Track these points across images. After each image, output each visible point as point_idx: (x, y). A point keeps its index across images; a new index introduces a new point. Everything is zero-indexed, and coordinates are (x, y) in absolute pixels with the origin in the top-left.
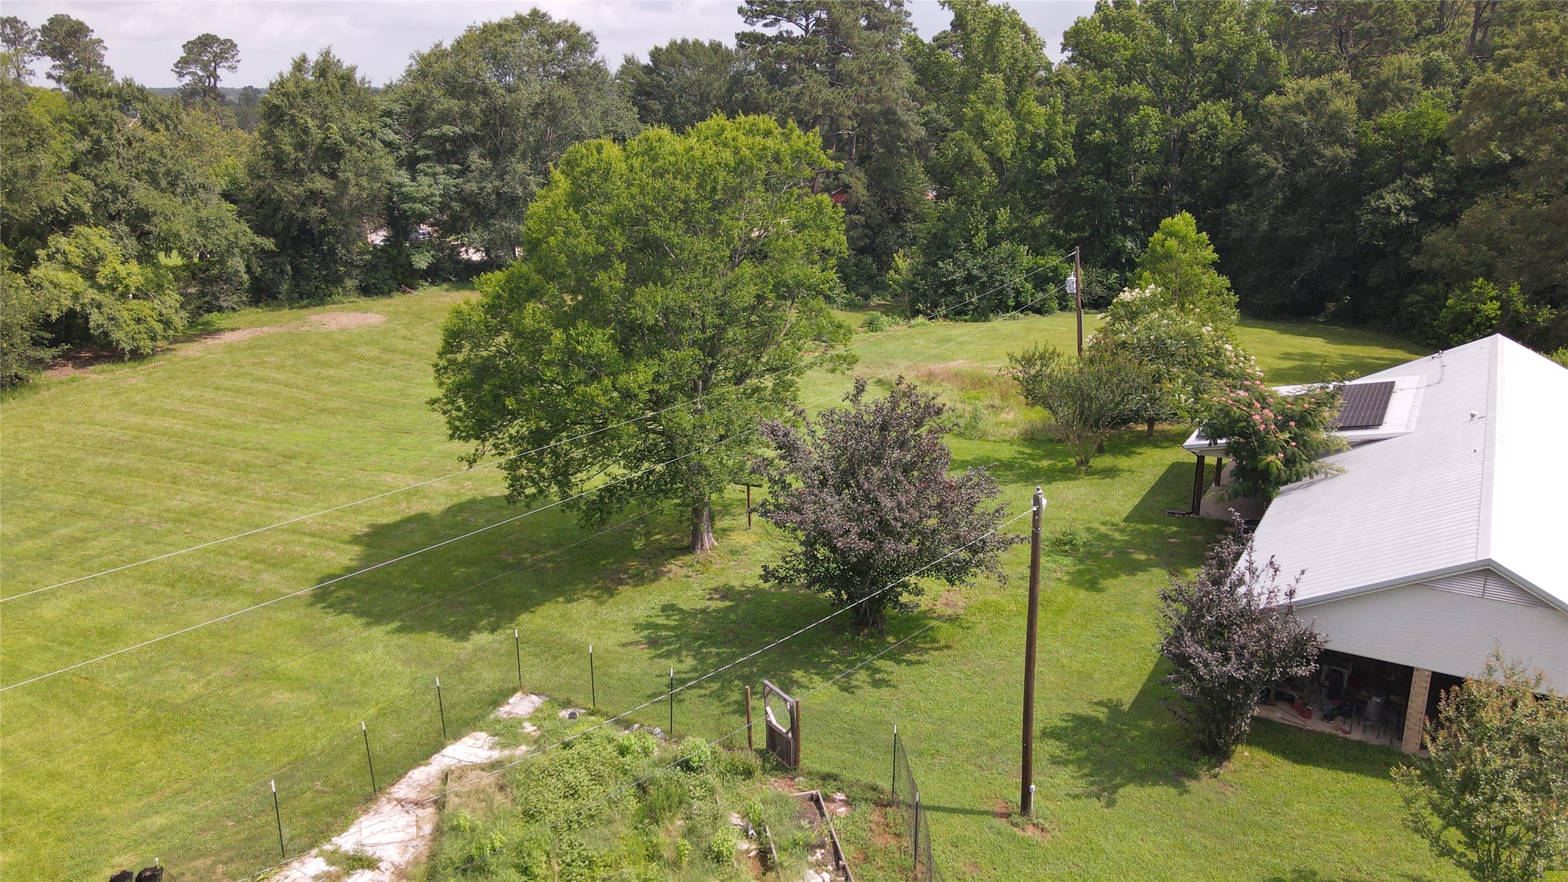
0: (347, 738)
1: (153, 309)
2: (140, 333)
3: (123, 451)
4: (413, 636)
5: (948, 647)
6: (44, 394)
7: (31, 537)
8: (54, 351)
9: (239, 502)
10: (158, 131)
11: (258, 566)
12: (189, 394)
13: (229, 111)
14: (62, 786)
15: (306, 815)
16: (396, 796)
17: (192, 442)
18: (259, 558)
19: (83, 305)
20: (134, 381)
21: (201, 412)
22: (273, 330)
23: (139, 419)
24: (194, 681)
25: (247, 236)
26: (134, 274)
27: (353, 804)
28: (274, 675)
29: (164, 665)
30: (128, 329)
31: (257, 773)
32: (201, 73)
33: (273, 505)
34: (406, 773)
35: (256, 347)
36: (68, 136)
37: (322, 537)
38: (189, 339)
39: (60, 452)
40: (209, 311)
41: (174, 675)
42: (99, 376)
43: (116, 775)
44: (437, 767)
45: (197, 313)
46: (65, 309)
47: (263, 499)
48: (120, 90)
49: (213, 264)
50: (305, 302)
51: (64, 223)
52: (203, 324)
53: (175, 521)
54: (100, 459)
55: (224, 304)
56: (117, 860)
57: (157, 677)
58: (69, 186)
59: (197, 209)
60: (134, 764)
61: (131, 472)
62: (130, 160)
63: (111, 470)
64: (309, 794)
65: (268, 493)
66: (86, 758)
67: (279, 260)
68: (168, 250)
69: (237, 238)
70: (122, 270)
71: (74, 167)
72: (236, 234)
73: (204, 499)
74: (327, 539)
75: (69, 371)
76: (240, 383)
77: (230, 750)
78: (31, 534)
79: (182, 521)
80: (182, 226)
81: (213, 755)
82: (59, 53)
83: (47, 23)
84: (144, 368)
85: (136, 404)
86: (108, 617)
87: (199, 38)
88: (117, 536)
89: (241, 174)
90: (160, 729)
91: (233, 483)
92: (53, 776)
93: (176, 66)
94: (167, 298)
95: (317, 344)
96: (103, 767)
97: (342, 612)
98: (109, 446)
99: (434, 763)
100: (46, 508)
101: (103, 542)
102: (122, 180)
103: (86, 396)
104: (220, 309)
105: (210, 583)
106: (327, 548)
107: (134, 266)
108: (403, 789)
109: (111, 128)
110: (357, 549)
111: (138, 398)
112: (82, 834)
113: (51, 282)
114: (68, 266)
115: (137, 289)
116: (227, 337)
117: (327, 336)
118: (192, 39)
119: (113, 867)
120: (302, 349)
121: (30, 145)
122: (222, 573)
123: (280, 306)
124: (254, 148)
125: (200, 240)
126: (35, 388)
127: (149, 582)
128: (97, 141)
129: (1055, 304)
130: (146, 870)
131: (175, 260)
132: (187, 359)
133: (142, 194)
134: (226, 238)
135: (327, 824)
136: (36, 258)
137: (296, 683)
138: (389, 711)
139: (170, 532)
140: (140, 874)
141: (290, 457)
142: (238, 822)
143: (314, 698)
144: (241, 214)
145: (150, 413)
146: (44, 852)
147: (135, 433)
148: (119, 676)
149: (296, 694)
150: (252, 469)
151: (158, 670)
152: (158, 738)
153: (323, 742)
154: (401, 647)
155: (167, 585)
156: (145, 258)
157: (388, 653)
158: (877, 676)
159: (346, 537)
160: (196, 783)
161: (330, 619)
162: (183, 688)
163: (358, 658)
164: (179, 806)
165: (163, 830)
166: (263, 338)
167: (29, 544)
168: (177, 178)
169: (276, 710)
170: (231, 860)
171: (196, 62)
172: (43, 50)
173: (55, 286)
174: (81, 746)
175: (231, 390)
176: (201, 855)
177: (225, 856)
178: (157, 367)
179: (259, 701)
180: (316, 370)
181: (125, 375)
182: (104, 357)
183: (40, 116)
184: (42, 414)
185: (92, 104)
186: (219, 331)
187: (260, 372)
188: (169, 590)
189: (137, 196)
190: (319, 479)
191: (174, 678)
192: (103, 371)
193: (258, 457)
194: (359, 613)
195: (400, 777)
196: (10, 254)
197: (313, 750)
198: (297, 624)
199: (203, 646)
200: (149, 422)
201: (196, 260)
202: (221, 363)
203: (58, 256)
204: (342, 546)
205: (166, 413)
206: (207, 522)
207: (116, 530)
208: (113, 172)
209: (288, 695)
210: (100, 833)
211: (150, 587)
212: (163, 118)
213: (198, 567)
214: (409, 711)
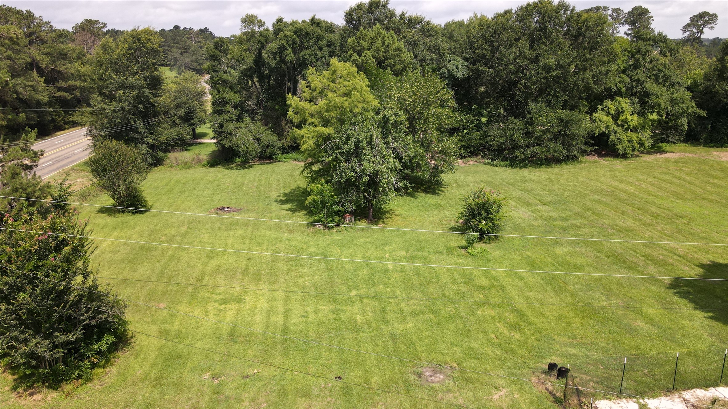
0: (667, 357)
1: (637, 137)
2: (629, 147)
3: (605, 195)
4: (718, 323)
6: (583, 165)
7: (561, 220)
8: (592, 148)
9: (649, 230)
10: (666, 56)
11: (648, 262)
12: (641, 177)
13: (703, 49)
14: (543, 319)
15: (636, 381)
16: (684, 396)
17: (636, 199)
18: (649, 258)
19: (609, 131)
20: (619, 167)
21: (644, 186)
22: (690, 155)
23: (616, 184)
24: (605, 300)
25: (692, 107)
26: (634, 120)
27: (661, 389)
28: (641, 314)
29: (595, 289)
30: (624, 145)
31: (619, 352)
32: (695, 31)
33: (664, 236)
34: (693, 388)
35: (679, 162)
36: (626, 58)
37: (684, 259)
38: (649, 153)
39: (582, 190)
40: (662, 142)
41: (597, 295)
42: (606, 162)
43: (563, 325)
44: (711, 394)
45: (656, 142)
46: (601, 131)
47: (660, 232)
48: (655, 37)
49: (671, 120)
50: (712, 145)
51: (612, 95)
52: (657, 147)
53: (618, 230)
54: (596, 196)
55: (671, 140)
56: (554, 358)
57: (591, 293)
58: (619, 80)
59: (672, 93)
60: (571, 324)
61: (606, 205)
62: (649, 69)
63: (599, 202)
64: (640, 373)
65: (664, 230)
66: (555, 313)
67: (706, 122)
68: (652, 112)
69: (688, 109)
70: (630, 118)
71: (624, 72)
72: (688, 107)
73: (633, 225)
74: (687, 261)
75: (595, 158)
76: (666, 177)
77: (611, 336)
78: (562, 219)
79: (621, 231)
80: (663, 102)
81: (603, 335)
82: (632, 23)
83: (631, 10)
84: (625, 162)
85: (617, 177)
86: (580, 261)
87: (700, 13)
88: (593, 230)
89: (700, 79)
90: (585, 314)
91: (648, 221)
92: (541, 314)
93: (684, 27)
94: (645, 133)
95: (712, 166)
96: (560, 319)
97: (683, 297)
98: (601, 192)
99: (710, 391)
100: (570, 211)
101: (587, 230)
102: (642, 77)
103: (598, 169)
104: (668, 142)
105: (624, 262)
106: (685, 264)
107: (635, 117)
108: (688, 395)
109: (646, 54)
110: (701, 270)
111: (618, 174)
112: (545, 341)
113: (600, 120)
114: (608, 114)
115: (633, 127)
116: (668, 155)
117: (719, 163)
118: (695, 14)
119: (552, 360)
120: (703, 167)
121: (609, 62)
122: (631, 259)
123: (699, 145)
124: (711, 66)
125: (669, 108)
126: (580, 162)
127: (599, 252)
128: (637, 61)
130: (563, 367)
131: (655, 116)
132: (645, 162)
133: (650, 85)
134: (682, 108)
135: (645, 391)
136: (597, 109)
137: (649, 320)
138: (693, 354)
139: (614, 234)
140: (561, 368)
141: (680, 217)
142: (605, 368)
143: (656, 331)
144: (693, 98)
145: (621, 182)
146: (530, 341)
147: (613, 189)
148: (576, 286)
149: (648, 326)
150: (659, 217)
151: (592, 290)
152: (583, 318)
153: (653, 353)
154: (709, 326)
155: (606, 256)
156: (641, 114)
157: (702, 326)
159: (697, 263)
160: (592, 343)
161: (675, 299)
162: (599, 301)
163: (685, 322)
164: (583, 349)
165: (574, 356)
166: (684, 158)
167: (559, 223)
168: (668, 78)
169: (636, 329)
170: (597, 382)
171: (694, 25)
172: (626, 22)
173: (601, 121)
174: (554, 307)
175: (661, 179)
176: (586, 373)
177: (595, 379)
178: (631, 163)
179: (630, 321)
180: (708, 179)
181: (617, 164)
182: (611, 155)
183: (617, 48)
184: (580, 173)
185: (641, 43)
186: (664, 152)
187: (678, 174)
188: (606, 259)
189: (647, 85)
190: (692, 231)
191: (597, 296)
192: (608, 160)
193: (664, 213)
194: (691, 301)
195: (689, 388)
196: (587, 106)
197: (648, 354)
198: (659, 294)
199: (613, 287)
200: (620, 186)
201: (664, 118)
202: (660, 166)
203: (606, 109)
204: (693, 266)
205: (629, 183)
206: (631, 235)
207: (593, 227)
208: (640, 75)
209: (644, 324)
210: (551, 344)
211: (599, 255)
212: (671, 50)
213: (621, 253)
214: (704, 359)
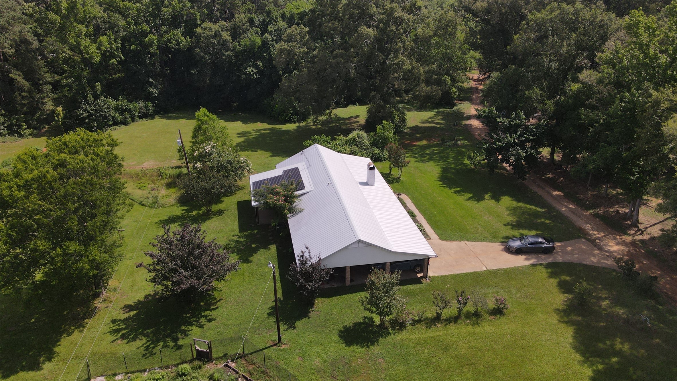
5: (222, 299)
129: (130, 120)
158: (208, 318)
